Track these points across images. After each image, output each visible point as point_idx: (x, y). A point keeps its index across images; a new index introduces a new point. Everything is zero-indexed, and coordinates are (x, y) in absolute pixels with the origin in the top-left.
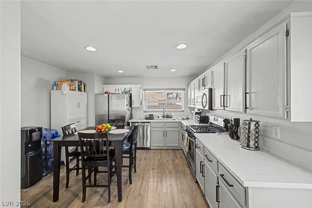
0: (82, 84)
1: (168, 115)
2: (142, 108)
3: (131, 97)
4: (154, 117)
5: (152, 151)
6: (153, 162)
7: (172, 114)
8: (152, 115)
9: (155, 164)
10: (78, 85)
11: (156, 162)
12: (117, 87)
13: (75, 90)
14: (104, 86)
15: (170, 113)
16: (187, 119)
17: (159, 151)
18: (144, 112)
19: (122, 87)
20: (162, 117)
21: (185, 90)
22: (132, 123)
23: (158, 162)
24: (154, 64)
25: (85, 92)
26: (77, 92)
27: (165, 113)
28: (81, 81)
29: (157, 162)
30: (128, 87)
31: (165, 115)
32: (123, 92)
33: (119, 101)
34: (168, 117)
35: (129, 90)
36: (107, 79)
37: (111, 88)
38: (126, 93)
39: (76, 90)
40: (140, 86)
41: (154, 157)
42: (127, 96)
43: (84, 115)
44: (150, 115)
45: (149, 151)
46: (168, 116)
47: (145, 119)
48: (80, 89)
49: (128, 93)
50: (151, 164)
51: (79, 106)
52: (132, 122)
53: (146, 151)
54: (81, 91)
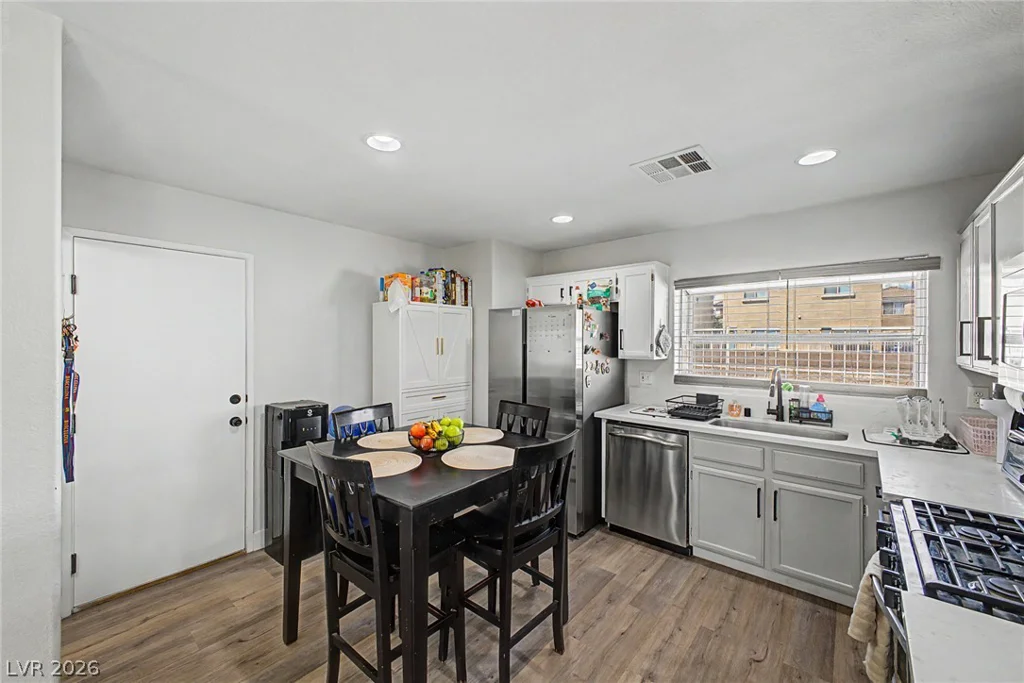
0: (458, 280)
1: (804, 405)
2: (669, 361)
3: (613, 317)
4: (724, 406)
5: (694, 565)
6: (666, 635)
7: (831, 402)
8: (715, 398)
9: (671, 653)
10: (446, 286)
11: (683, 643)
12: (567, 280)
13: (434, 300)
14: (532, 282)
15: (820, 399)
16: (939, 444)
17: (732, 579)
18: (678, 380)
19: (582, 281)
20: (770, 412)
21: (938, 267)
22: (611, 426)
23: (693, 647)
24: (676, 148)
25: (467, 305)
26: (439, 306)
27: (787, 395)
28: (452, 272)
29: (689, 641)
30: (601, 277)
31: (786, 404)
32: (585, 298)
33: (555, 332)
34: (804, 415)
35: (604, 289)
36: (546, 257)
37: (547, 289)
38: (594, 300)
39: (437, 300)
40: (651, 267)
41: (687, 607)
42: (597, 315)
43: (462, 378)
44: (701, 398)
45: (683, 562)
46: (807, 410)
47: (669, 412)
48: (449, 298)
49: (603, 300)
50: (653, 643)
51: (440, 350)
52: (609, 422)
53: (664, 556)
54: (454, 303)
